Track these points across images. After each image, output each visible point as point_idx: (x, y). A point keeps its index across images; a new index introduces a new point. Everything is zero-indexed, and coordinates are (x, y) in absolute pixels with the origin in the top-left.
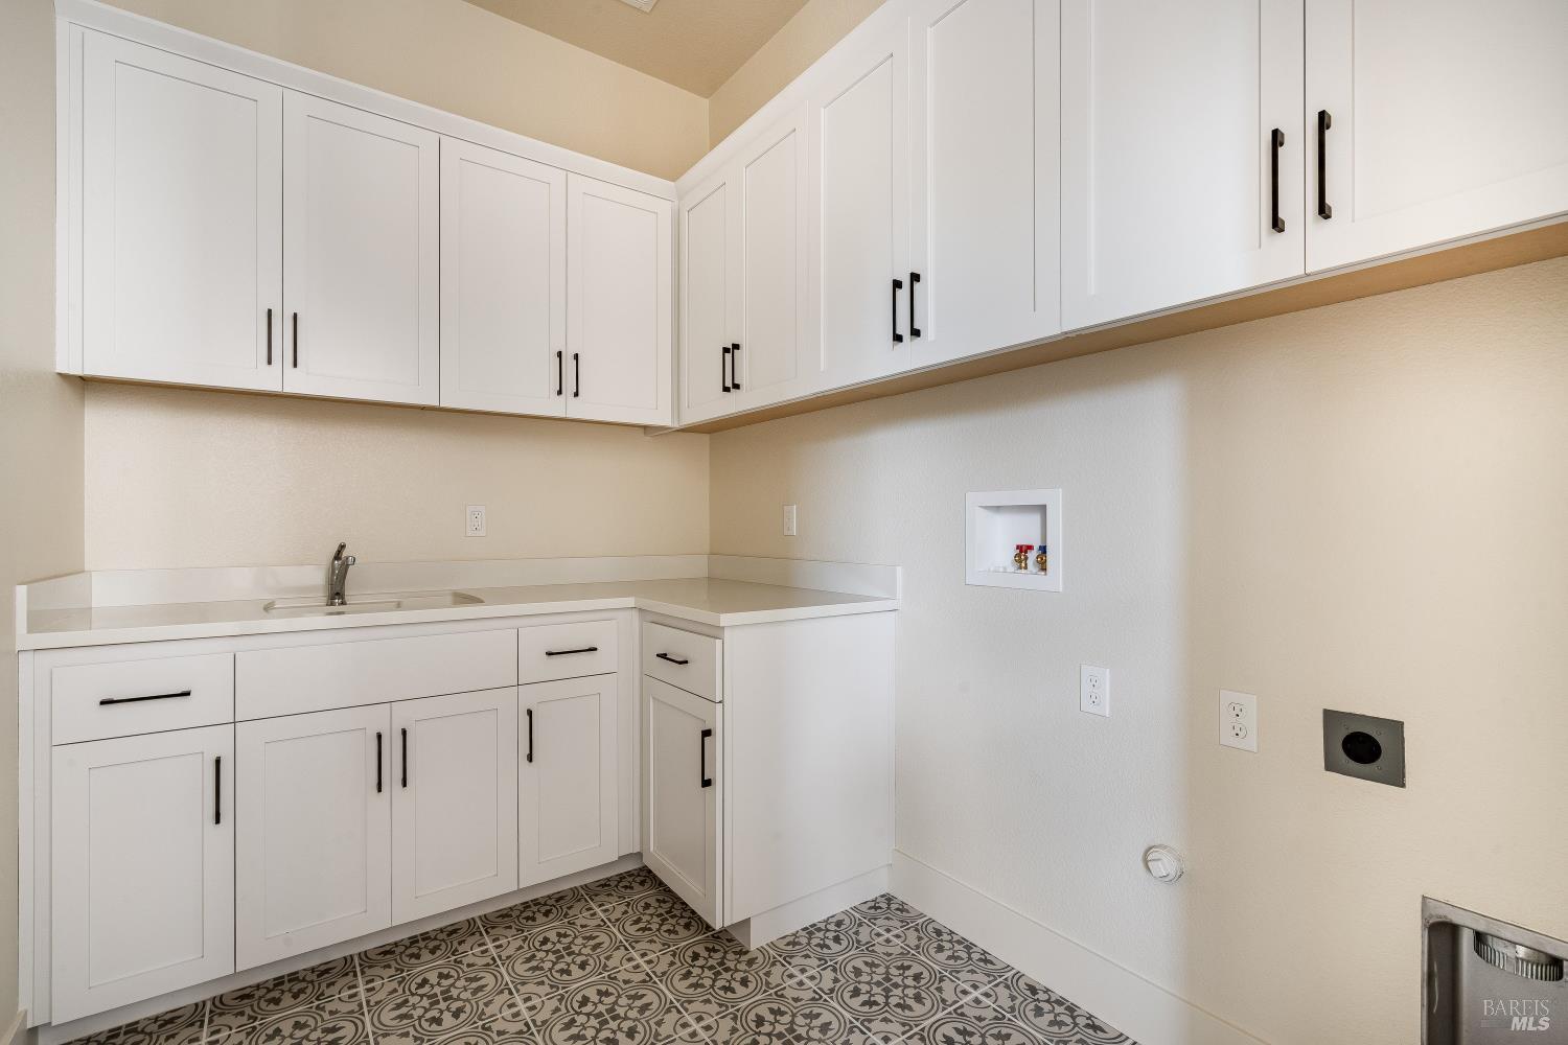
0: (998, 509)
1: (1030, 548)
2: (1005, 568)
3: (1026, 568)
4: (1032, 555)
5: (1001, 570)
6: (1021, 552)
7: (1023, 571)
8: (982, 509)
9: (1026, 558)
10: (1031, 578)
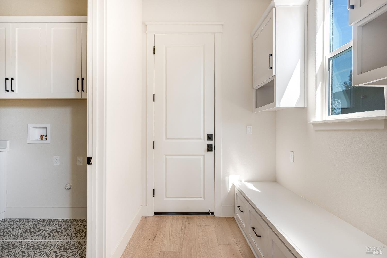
0: (36, 128)
1: (44, 135)
2: (38, 140)
3: (43, 139)
4: (44, 137)
5: (37, 140)
6: (42, 136)
7: (42, 140)
8: (32, 128)
9: (43, 138)
10: (44, 141)
